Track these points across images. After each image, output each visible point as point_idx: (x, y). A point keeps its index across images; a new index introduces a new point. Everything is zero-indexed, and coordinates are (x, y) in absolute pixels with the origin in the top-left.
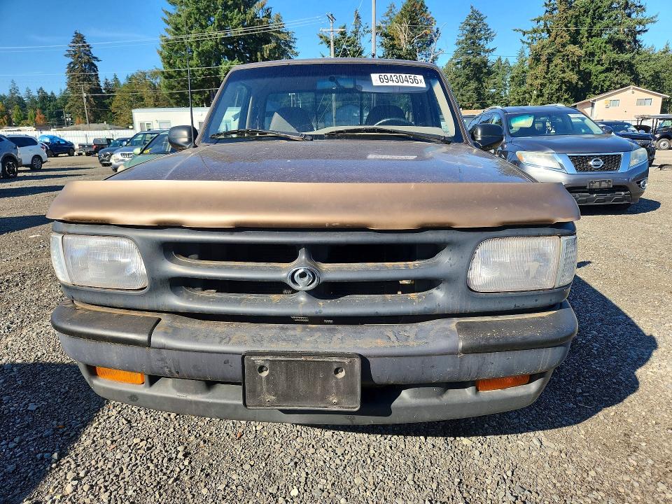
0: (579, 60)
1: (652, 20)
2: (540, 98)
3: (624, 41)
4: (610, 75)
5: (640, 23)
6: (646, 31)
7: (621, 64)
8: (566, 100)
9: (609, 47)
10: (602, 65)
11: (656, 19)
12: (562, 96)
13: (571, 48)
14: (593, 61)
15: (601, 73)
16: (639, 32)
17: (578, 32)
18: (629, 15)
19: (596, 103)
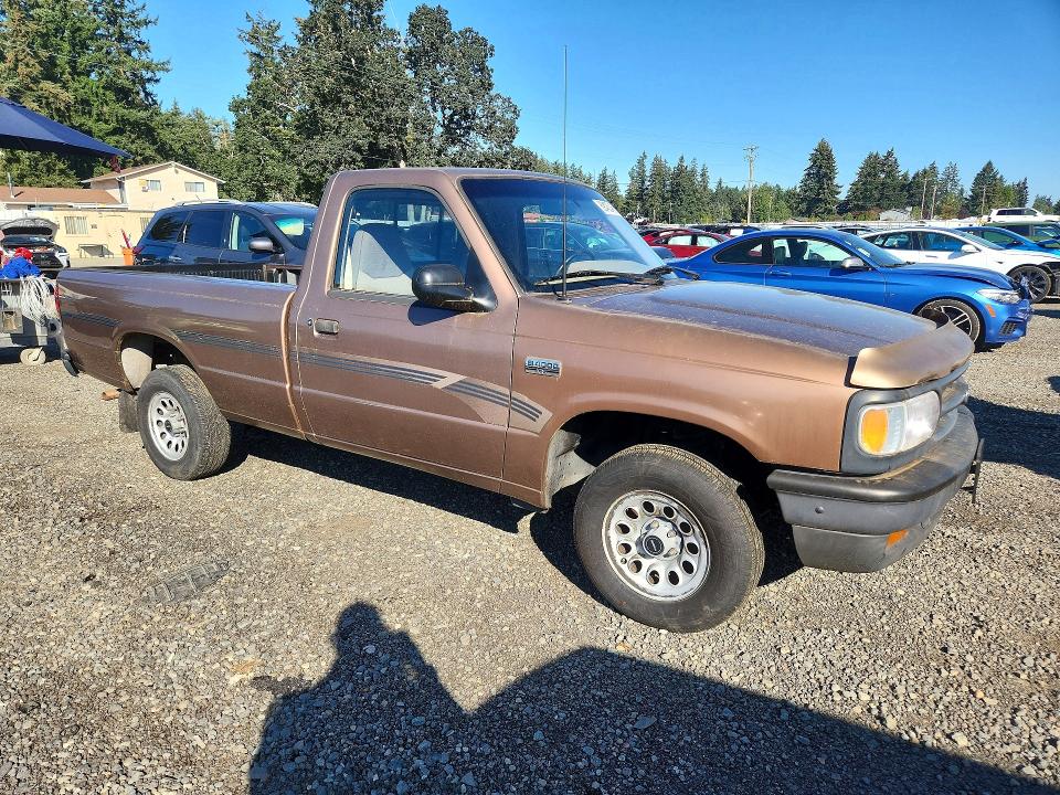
0: (68, 109)
1: (164, 67)
2: (15, 165)
3: (130, 90)
4: (124, 140)
5: (148, 68)
6: (157, 81)
7: (135, 125)
8: (62, 172)
9: (110, 95)
10: (106, 122)
11: (169, 67)
12: (55, 165)
13: (47, 85)
14: (90, 113)
15: (107, 134)
16: (149, 80)
17: (52, 61)
18: (128, 53)
19: (127, 183)
